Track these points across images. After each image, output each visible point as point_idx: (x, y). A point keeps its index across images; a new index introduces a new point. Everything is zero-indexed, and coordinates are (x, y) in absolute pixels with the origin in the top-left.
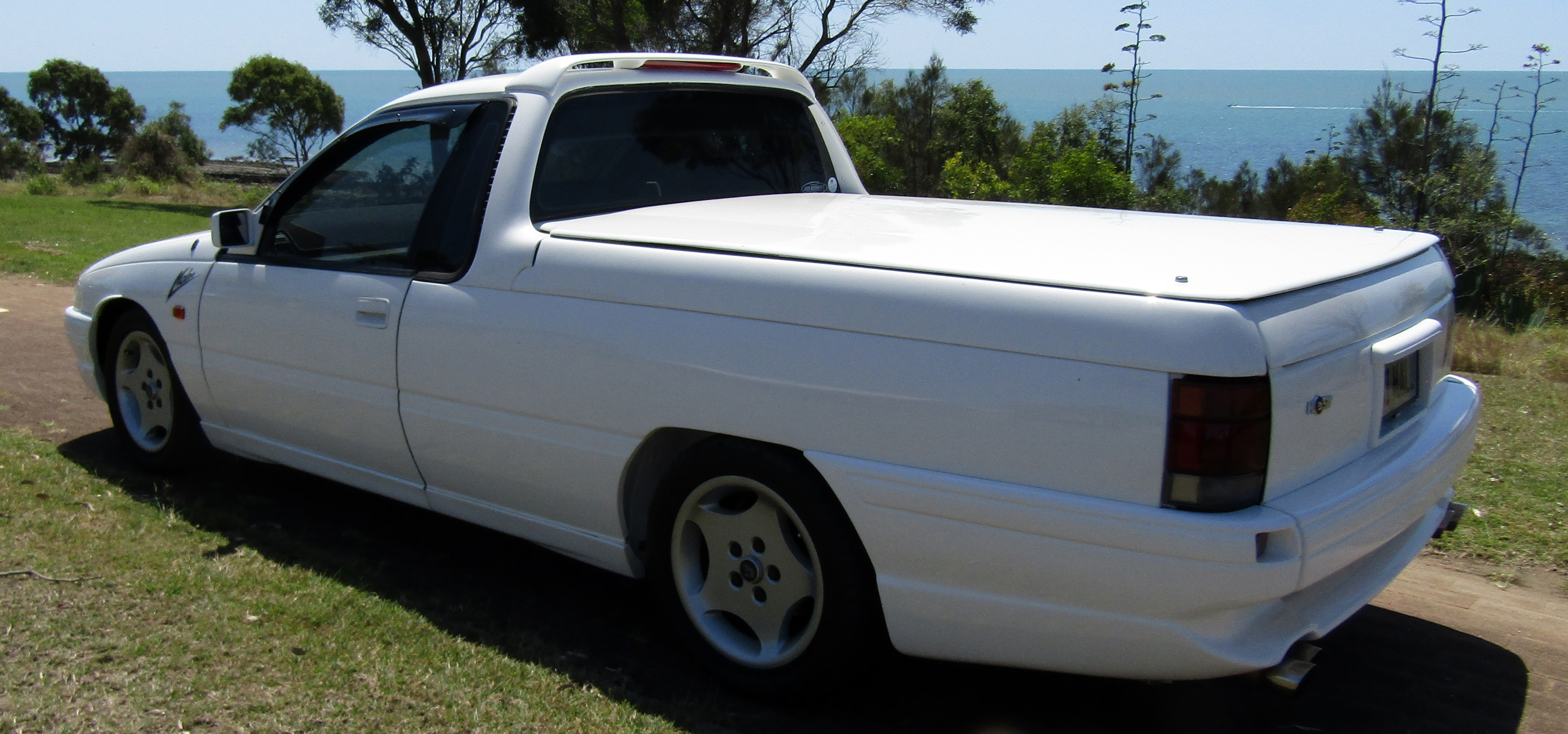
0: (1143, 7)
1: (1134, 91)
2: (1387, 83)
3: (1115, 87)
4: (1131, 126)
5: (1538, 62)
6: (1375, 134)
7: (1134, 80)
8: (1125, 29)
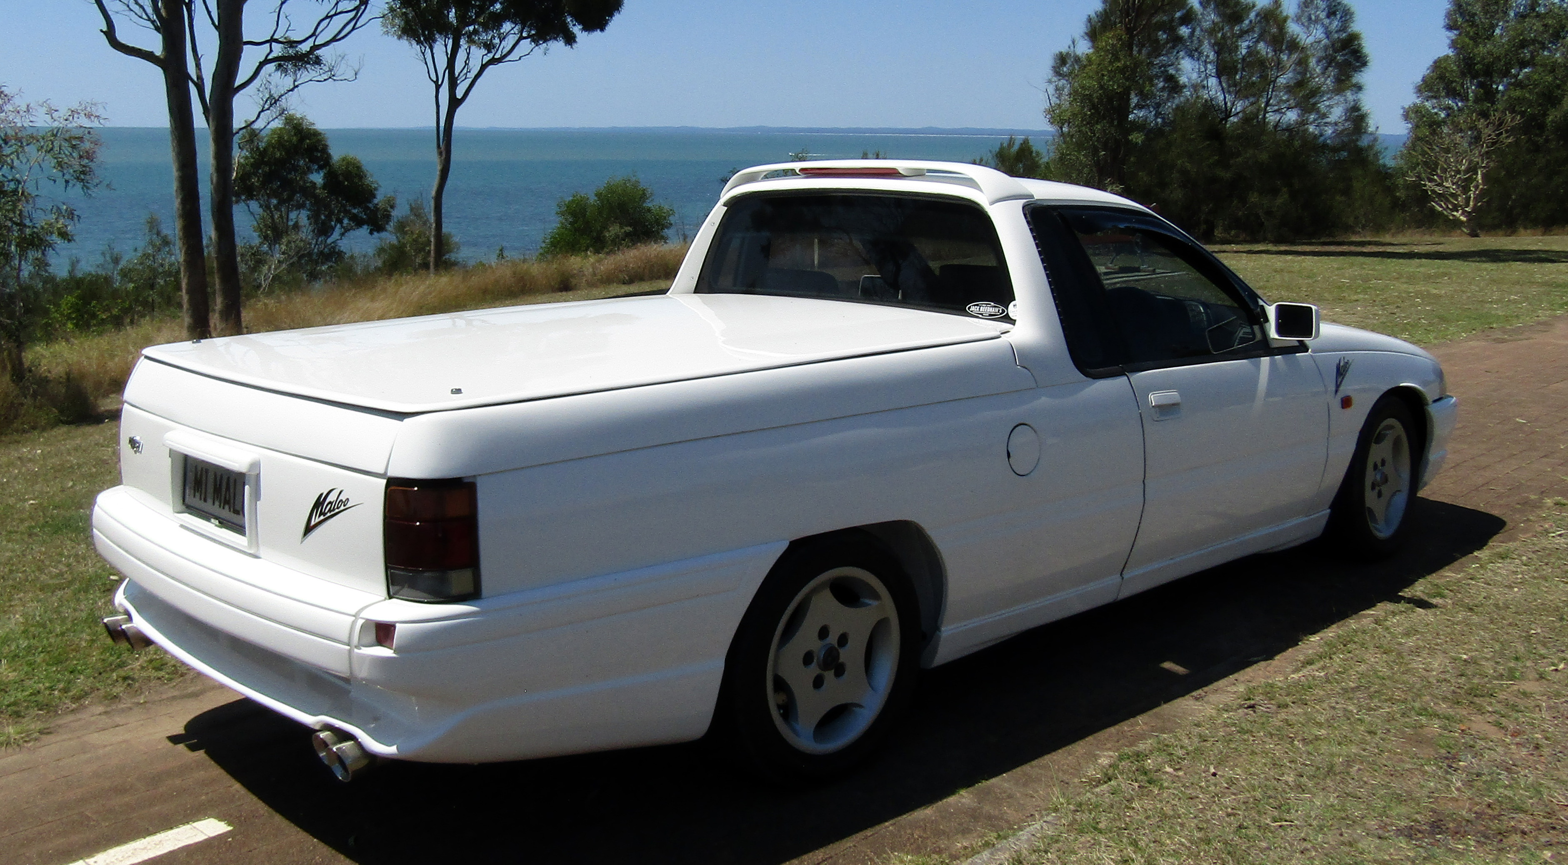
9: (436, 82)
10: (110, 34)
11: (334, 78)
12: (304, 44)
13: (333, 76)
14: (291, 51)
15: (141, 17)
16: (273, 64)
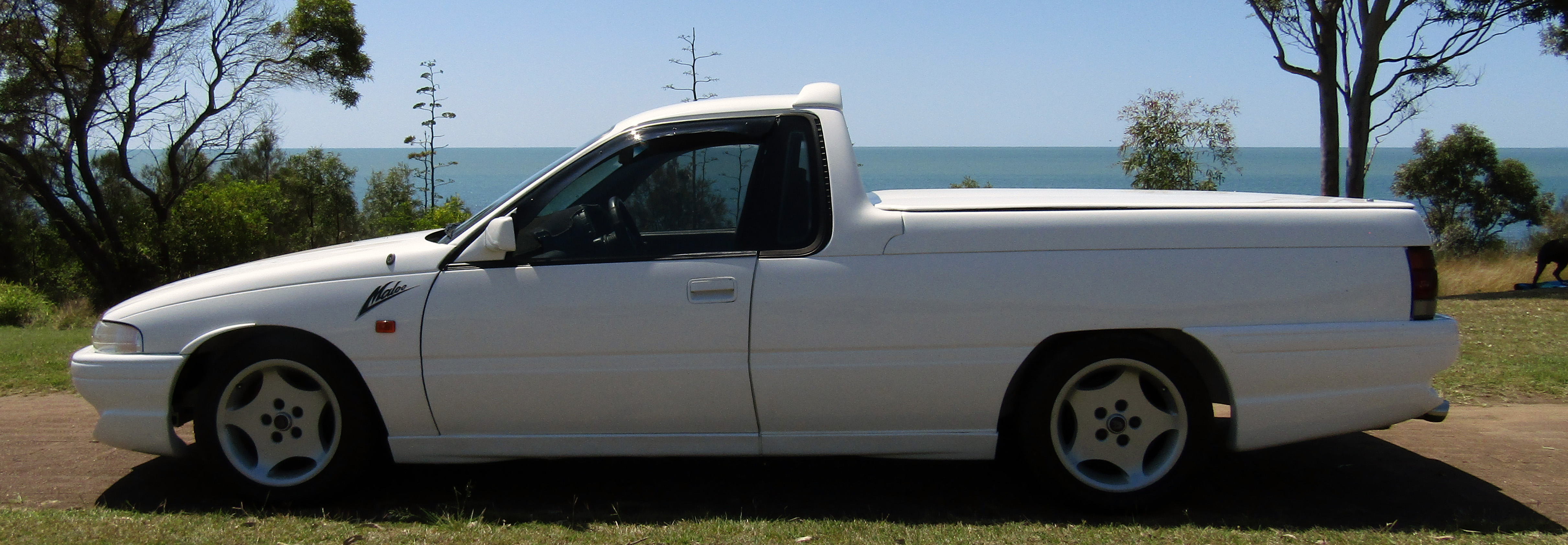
0: (434, 89)
1: (434, 159)
3: (416, 156)
7: (432, 150)
8: (422, 107)
10: (1281, 59)
11: (1457, 84)
12: (1433, 59)
13: (1456, 82)
14: (1424, 65)
15: (1307, 46)
16: (1407, 75)
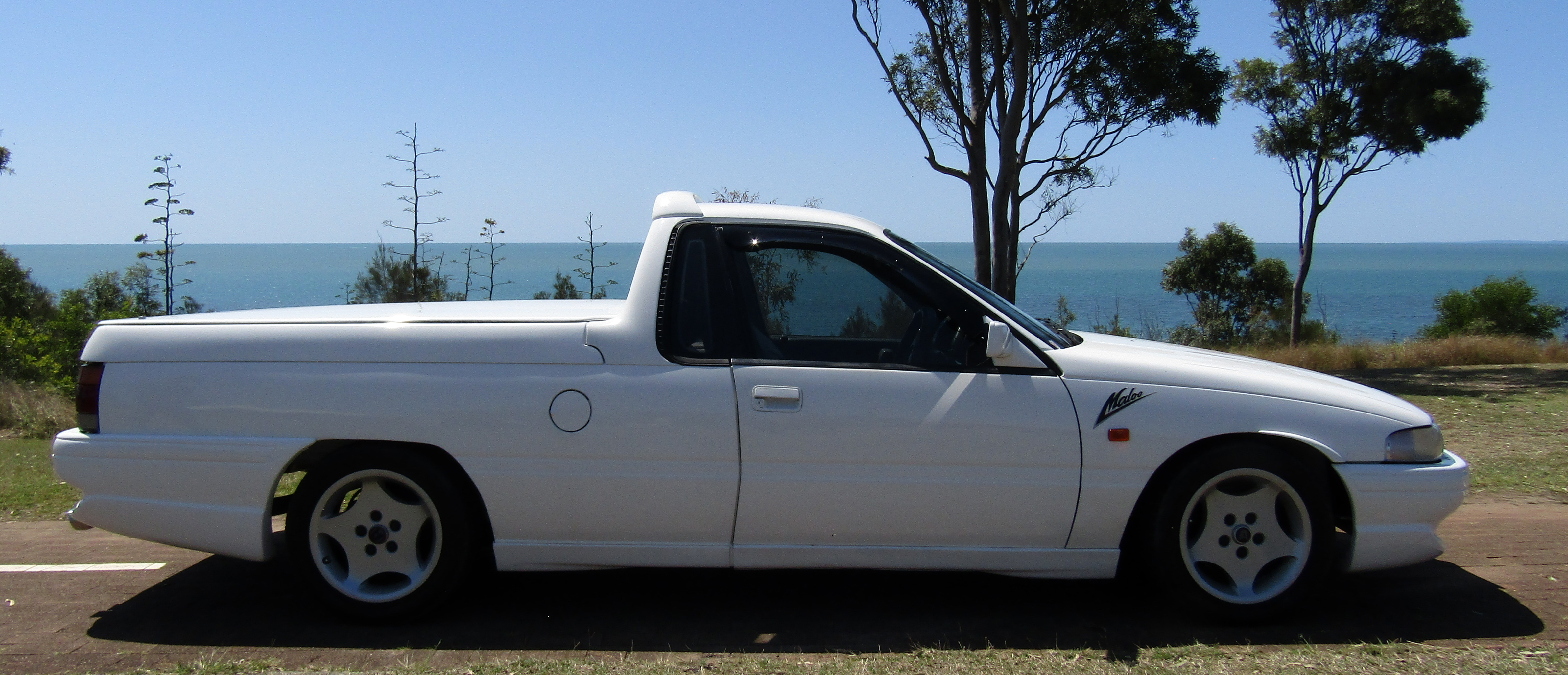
0: (170, 185)
1: (169, 258)
2: (382, 248)
3: (149, 255)
4: (169, 290)
5: (490, 232)
6: (378, 288)
7: (167, 249)
8: (155, 203)
9: (1301, 192)
10: (931, 159)
11: (1096, 185)
12: (1076, 160)
13: (1094, 183)
14: (1069, 166)
16: (1054, 176)
